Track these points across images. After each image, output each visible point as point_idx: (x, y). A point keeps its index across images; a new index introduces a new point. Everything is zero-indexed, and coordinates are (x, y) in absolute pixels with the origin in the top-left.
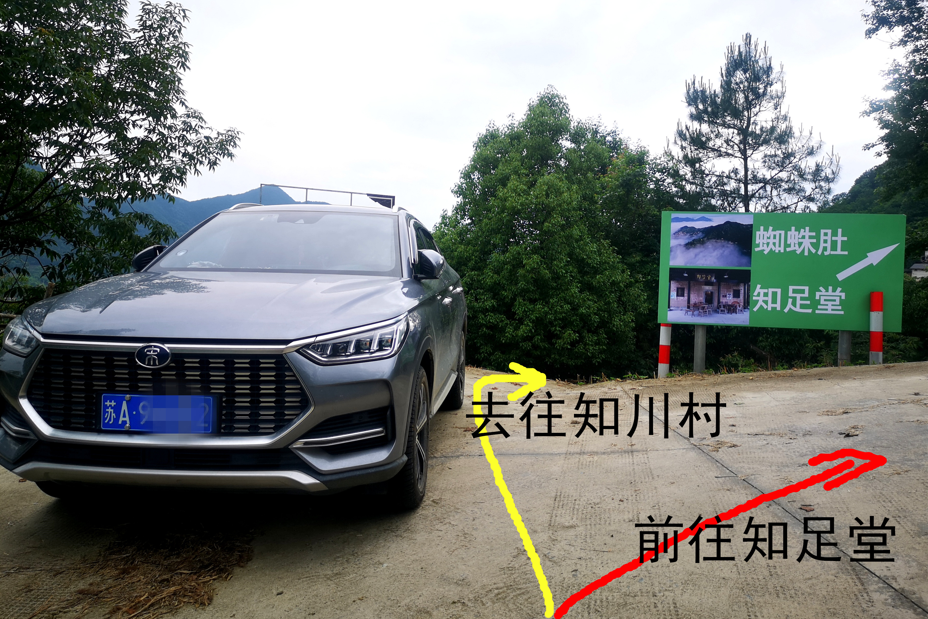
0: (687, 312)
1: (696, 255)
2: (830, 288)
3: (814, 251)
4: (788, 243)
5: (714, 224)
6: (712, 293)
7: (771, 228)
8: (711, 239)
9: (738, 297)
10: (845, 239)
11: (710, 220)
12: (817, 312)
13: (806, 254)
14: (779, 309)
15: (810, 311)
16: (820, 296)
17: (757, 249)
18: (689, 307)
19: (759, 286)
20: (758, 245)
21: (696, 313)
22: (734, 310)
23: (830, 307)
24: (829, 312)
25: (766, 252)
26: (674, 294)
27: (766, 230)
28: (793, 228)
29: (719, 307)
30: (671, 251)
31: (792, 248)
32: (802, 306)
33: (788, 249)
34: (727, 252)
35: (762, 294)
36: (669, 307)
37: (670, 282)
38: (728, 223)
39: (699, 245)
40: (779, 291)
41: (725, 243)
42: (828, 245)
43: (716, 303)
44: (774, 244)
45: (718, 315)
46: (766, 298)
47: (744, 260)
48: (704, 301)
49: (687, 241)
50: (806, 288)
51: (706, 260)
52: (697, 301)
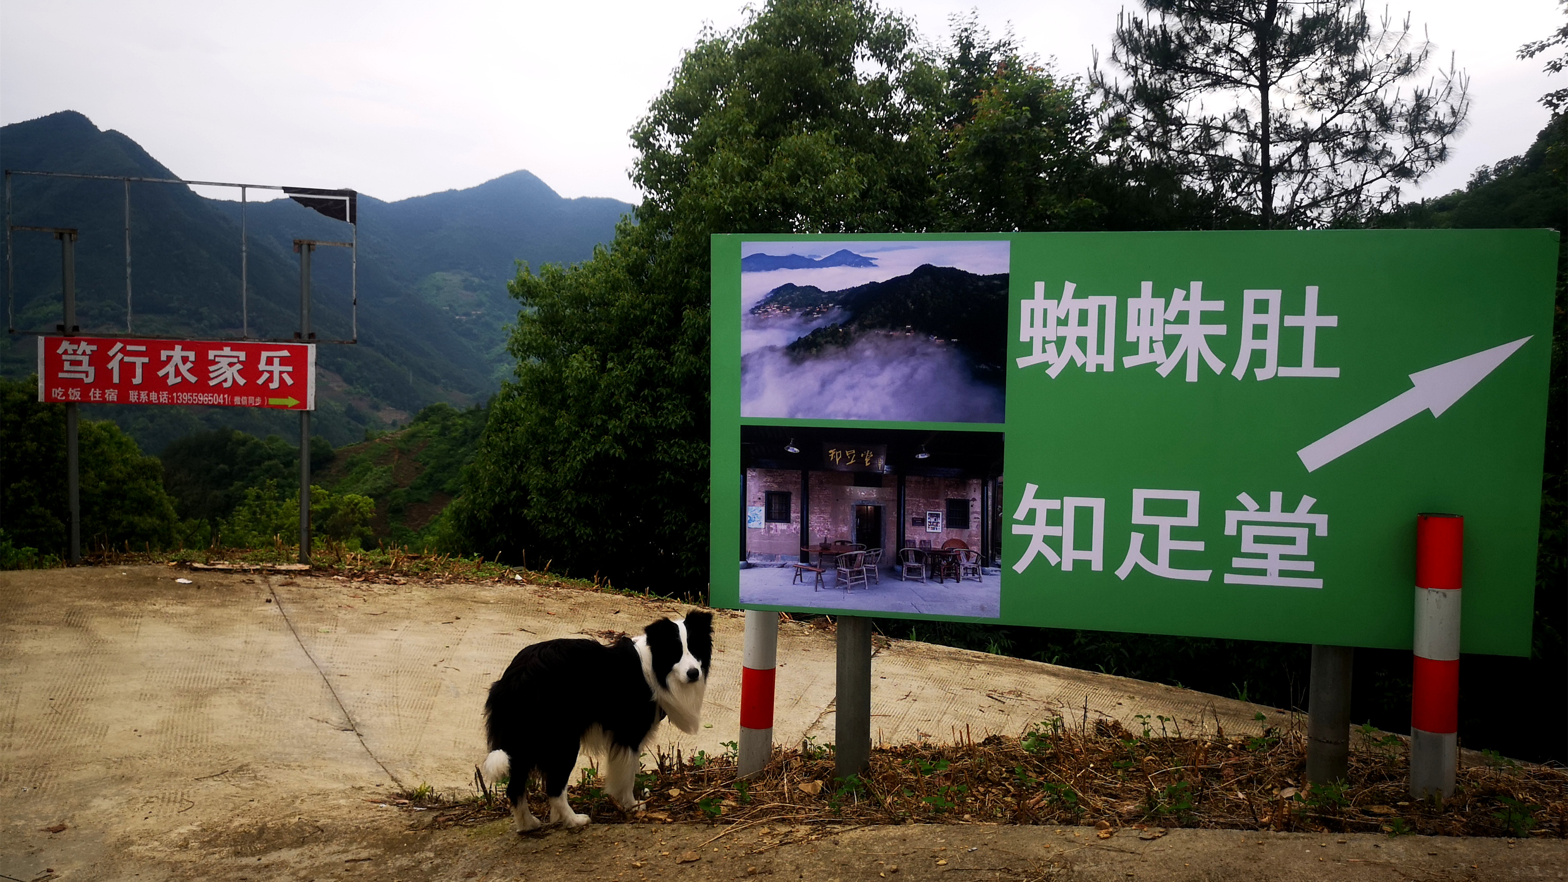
0: (799, 572)
1: (825, 383)
2: (1276, 498)
3: (1217, 366)
4: (1130, 337)
5: (880, 276)
6: (877, 509)
7: (1070, 287)
8: (872, 327)
9: (964, 523)
10: (1332, 321)
11: (866, 262)
12: (1229, 579)
13: (1192, 376)
14: (1097, 565)
15: (1203, 575)
16: (1240, 524)
17: (1023, 362)
18: (805, 557)
19: (1031, 489)
20: (1027, 349)
21: (828, 575)
22: (949, 567)
23: (1273, 565)
24: (1272, 580)
25: (1053, 372)
26: (757, 513)
27: (1054, 293)
28: (1147, 287)
29: (901, 557)
30: (744, 370)
31: (1143, 358)
32: (1178, 559)
33: (1129, 362)
34: (924, 372)
35: (1041, 517)
36: (743, 556)
37: (744, 473)
38: (925, 271)
39: (831, 349)
40: (1098, 505)
41: (917, 341)
42: (1271, 345)
43: (890, 545)
44: (1082, 342)
45: (898, 584)
46: (1054, 531)
47: (982, 399)
48: (852, 537)
49: (794, 336)
50: (1193, 498)
51: (856, 399)
52: (831, 537)
